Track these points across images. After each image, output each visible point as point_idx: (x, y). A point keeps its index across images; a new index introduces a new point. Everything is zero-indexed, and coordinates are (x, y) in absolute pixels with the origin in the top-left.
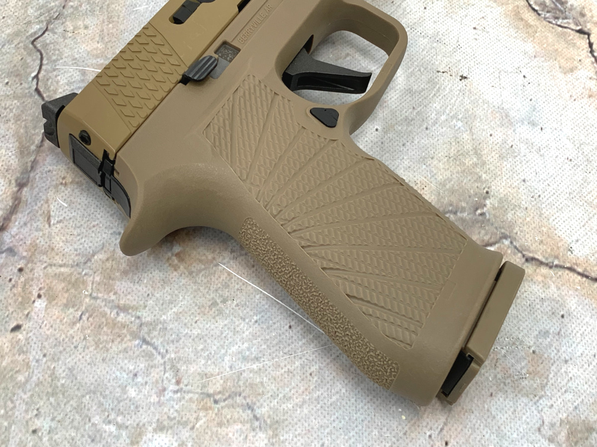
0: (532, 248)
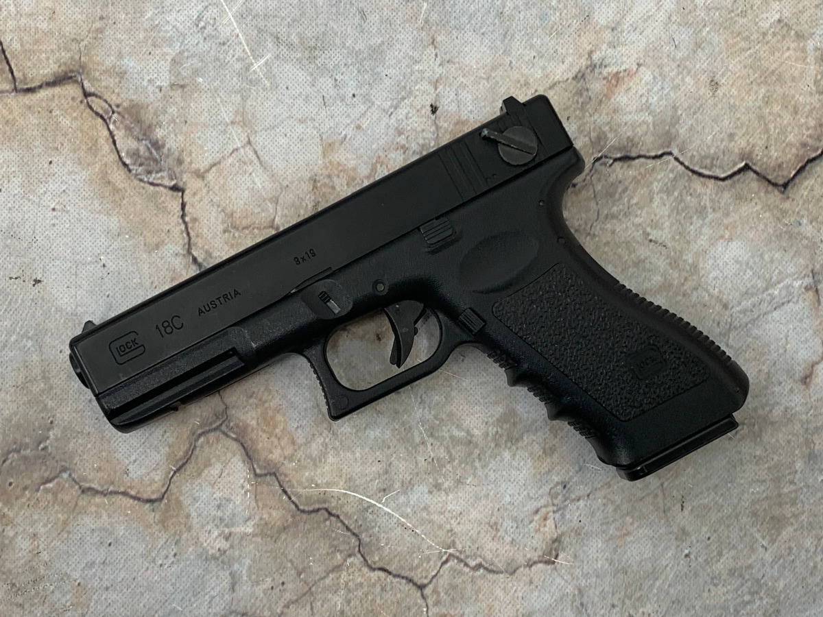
0: (90, 477)
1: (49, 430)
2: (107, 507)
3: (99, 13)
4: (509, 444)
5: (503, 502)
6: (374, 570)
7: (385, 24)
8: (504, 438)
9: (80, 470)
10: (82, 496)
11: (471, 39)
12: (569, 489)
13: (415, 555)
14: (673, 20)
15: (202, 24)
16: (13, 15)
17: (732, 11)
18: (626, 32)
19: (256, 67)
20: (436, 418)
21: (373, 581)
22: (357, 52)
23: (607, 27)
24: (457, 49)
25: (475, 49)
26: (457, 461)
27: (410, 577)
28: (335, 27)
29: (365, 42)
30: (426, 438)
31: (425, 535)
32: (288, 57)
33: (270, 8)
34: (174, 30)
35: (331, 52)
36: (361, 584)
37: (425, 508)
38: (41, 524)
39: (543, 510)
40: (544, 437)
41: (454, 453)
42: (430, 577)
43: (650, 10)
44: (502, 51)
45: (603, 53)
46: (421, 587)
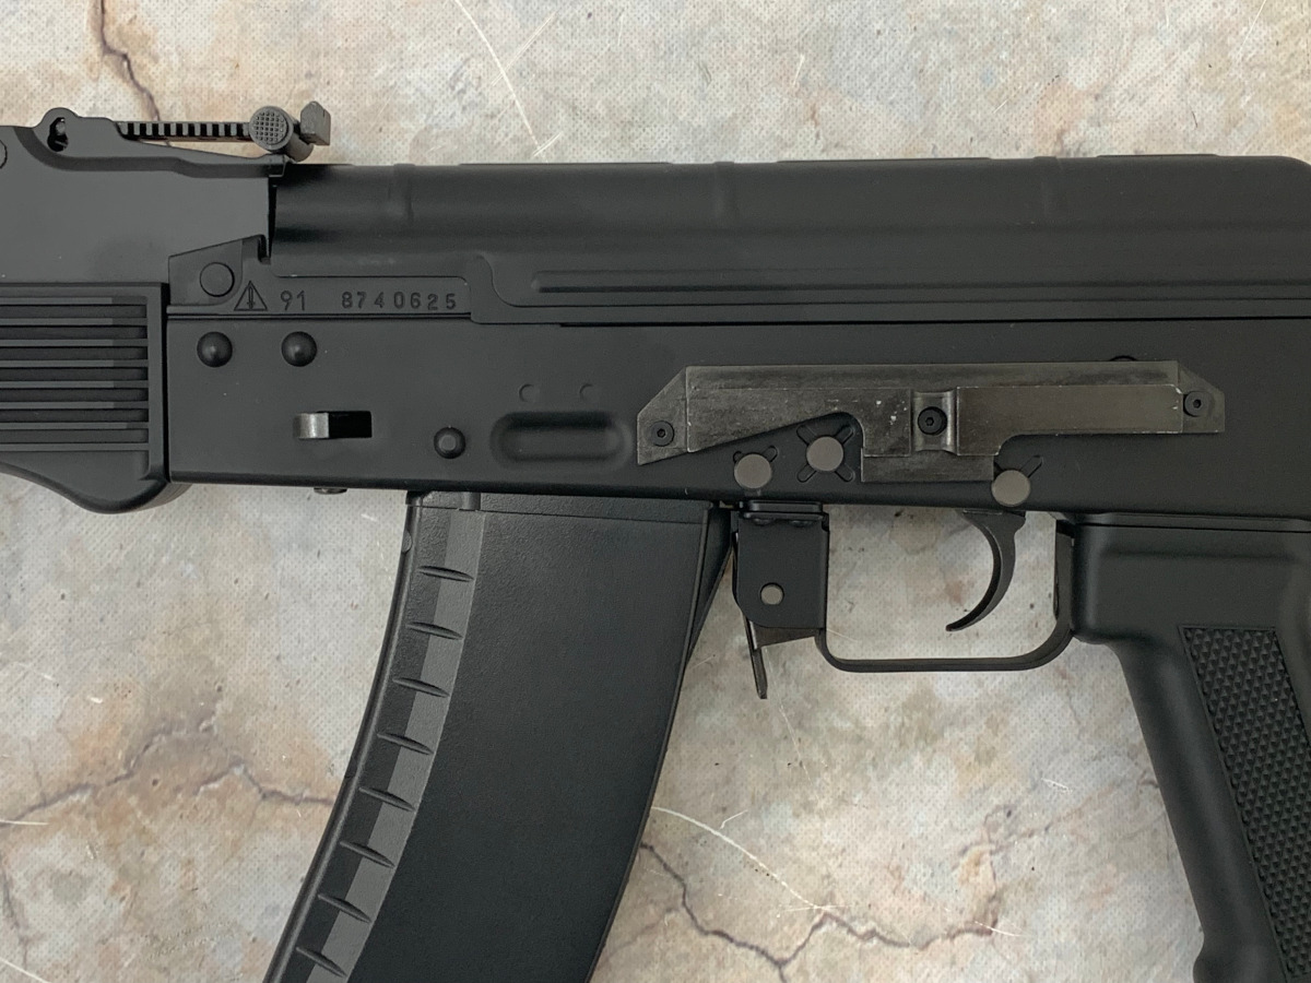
1: (215, 701)
2: (299, 822)
3: (306, 67)
4: (922, 743)
5: (911, 835)
6: (706, 933)
7: (739, 87)
8: (914, 734)
9: (260, 763)
10: (263, 803)
11: (872, 111)
12: (1016, 817)
13: (770, 913)
14: (1193, 84)
15: (460, 86)
16: (176, 69)
17: (1288, 71)
18: (1117, 102)
19: (541, 151)
20: (807, 698)
21: (704, 951)
22: (695, 130)
23: (1088, 94)
24: (849, 127)
25: (878, 126)
26: (839, 768)
27: (762, 947)
28: (663, 92)
29: (708, 113)
30: (791, 730)
31: (788, 883)
32: (589, 138)
33: (565, 61)
34: (418, 94)
35: (656, 130)
36: (687, 956)
37: (787, 839)
38: (200, 845)
39: (975, 850)
40: (977, 733)
41: (833, 753)
42: (794, 948)
43: (1156, 68)
44: (920, 130)
45: (1081, 134)
46: (780, 964)
